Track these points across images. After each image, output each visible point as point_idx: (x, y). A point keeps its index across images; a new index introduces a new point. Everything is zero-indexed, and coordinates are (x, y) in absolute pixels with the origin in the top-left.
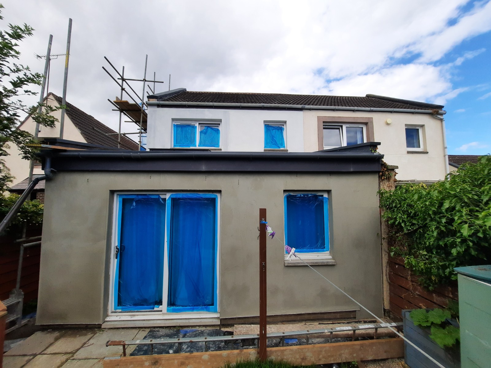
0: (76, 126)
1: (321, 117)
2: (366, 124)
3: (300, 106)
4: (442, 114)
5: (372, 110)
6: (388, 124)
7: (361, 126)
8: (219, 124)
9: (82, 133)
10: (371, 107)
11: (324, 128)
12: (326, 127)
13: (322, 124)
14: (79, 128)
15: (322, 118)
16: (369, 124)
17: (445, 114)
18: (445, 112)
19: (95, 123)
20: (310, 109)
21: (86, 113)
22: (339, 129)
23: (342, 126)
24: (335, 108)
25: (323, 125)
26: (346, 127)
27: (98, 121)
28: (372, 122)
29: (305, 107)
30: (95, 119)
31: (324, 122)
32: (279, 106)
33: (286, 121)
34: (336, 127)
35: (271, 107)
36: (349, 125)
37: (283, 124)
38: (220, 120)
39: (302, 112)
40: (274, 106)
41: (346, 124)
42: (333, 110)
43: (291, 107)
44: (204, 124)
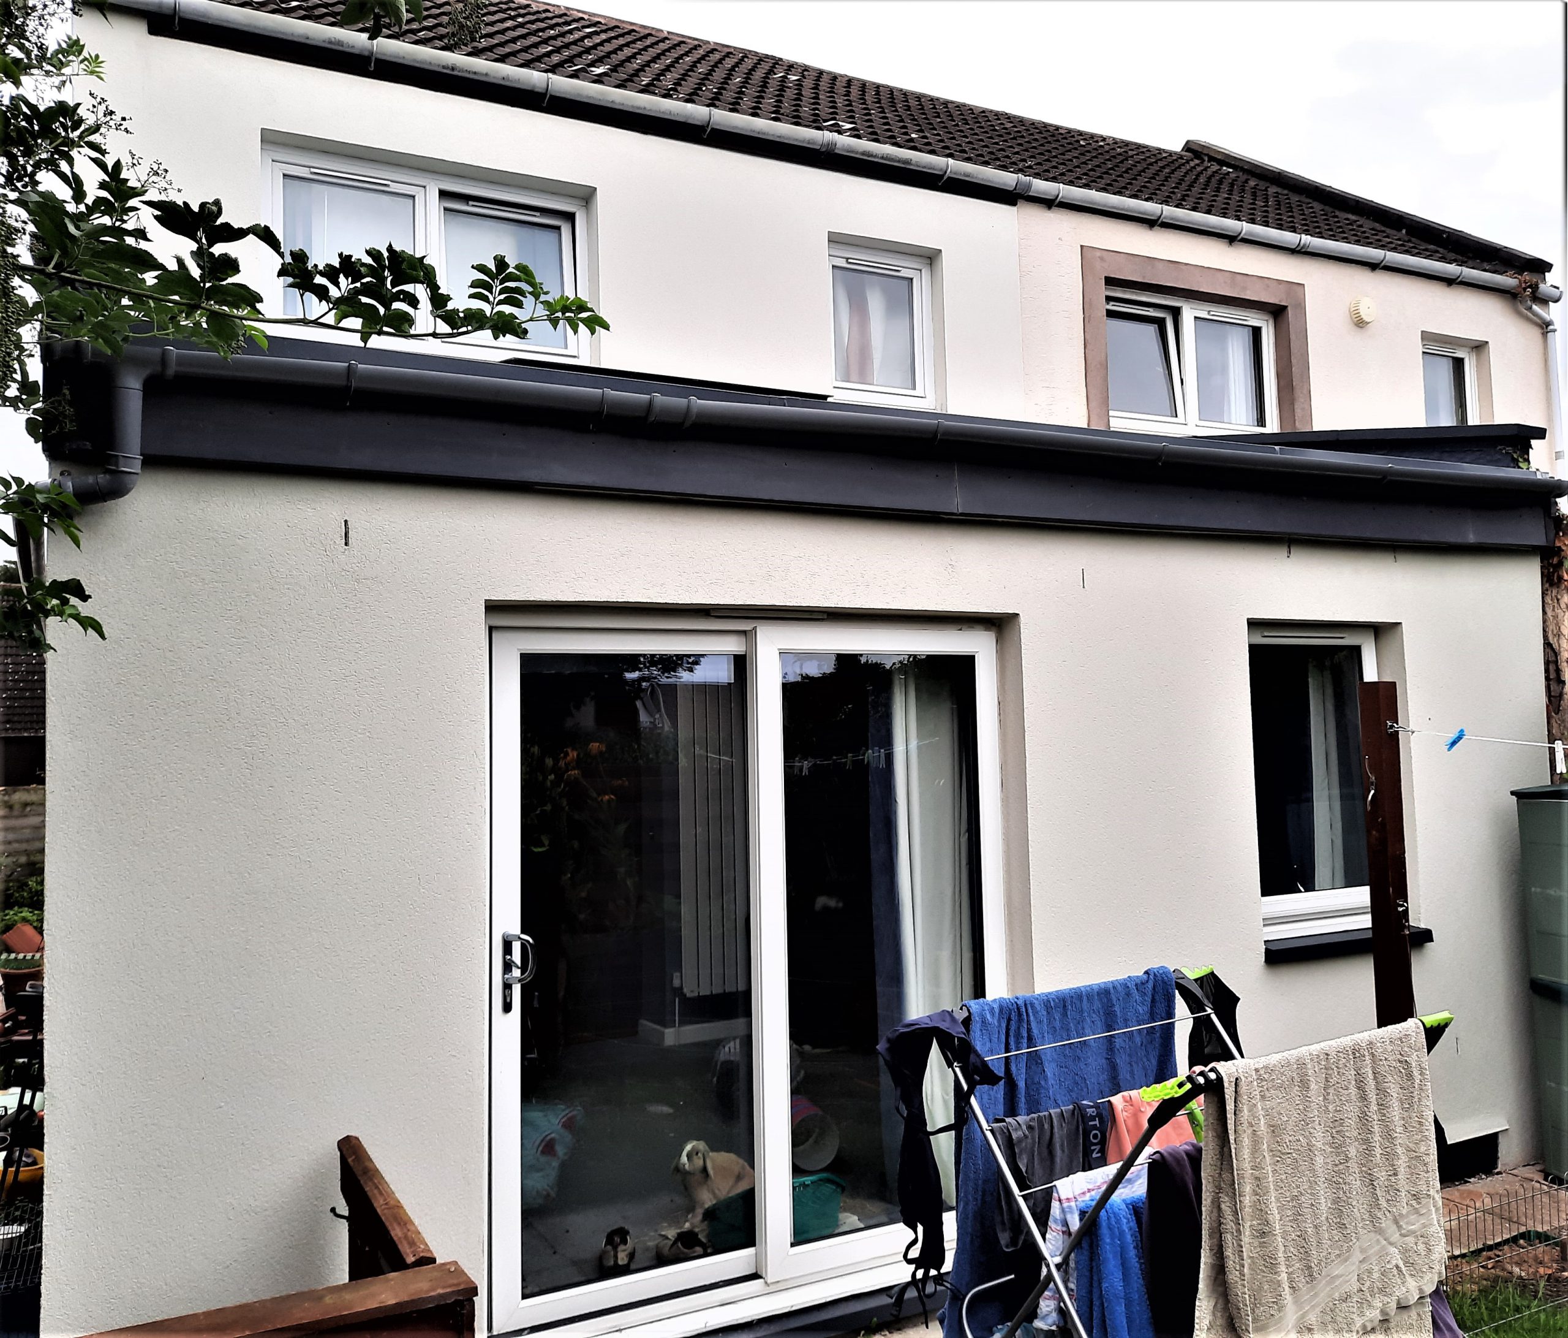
1: (1098, 254)
2: (1277, 312)
3: (1007, 179)
4: (1544, 301)
5: (1305, 247)
6: (1360, 323)
7: (1254, 319)
10: (1303, 230)
11: (1111, 314)
12: (1120, 308)
13: (1103, 291)
15: (1103, 259)
16: (1289, 315)
17: (1556, 301)
18: (1556, 292)
20: (1049, 203)
22: (1165, 323)
23: (1176, 312)
25: (1109, 299)
26: (1195, 317)
28: (1301, 307)
29: (1029, 186)
31: (1110, 282)
32: (908, 162)
34: (1152, 313)
35: (870, 159)
36: (1209, 312)
37: (920, 268)
38: (586, 196)
39: (1014, 209)
40: (882, 158)
41: (1196, 304)
42: (1151, 223)
43: (967, 179)
44: (471, 203)
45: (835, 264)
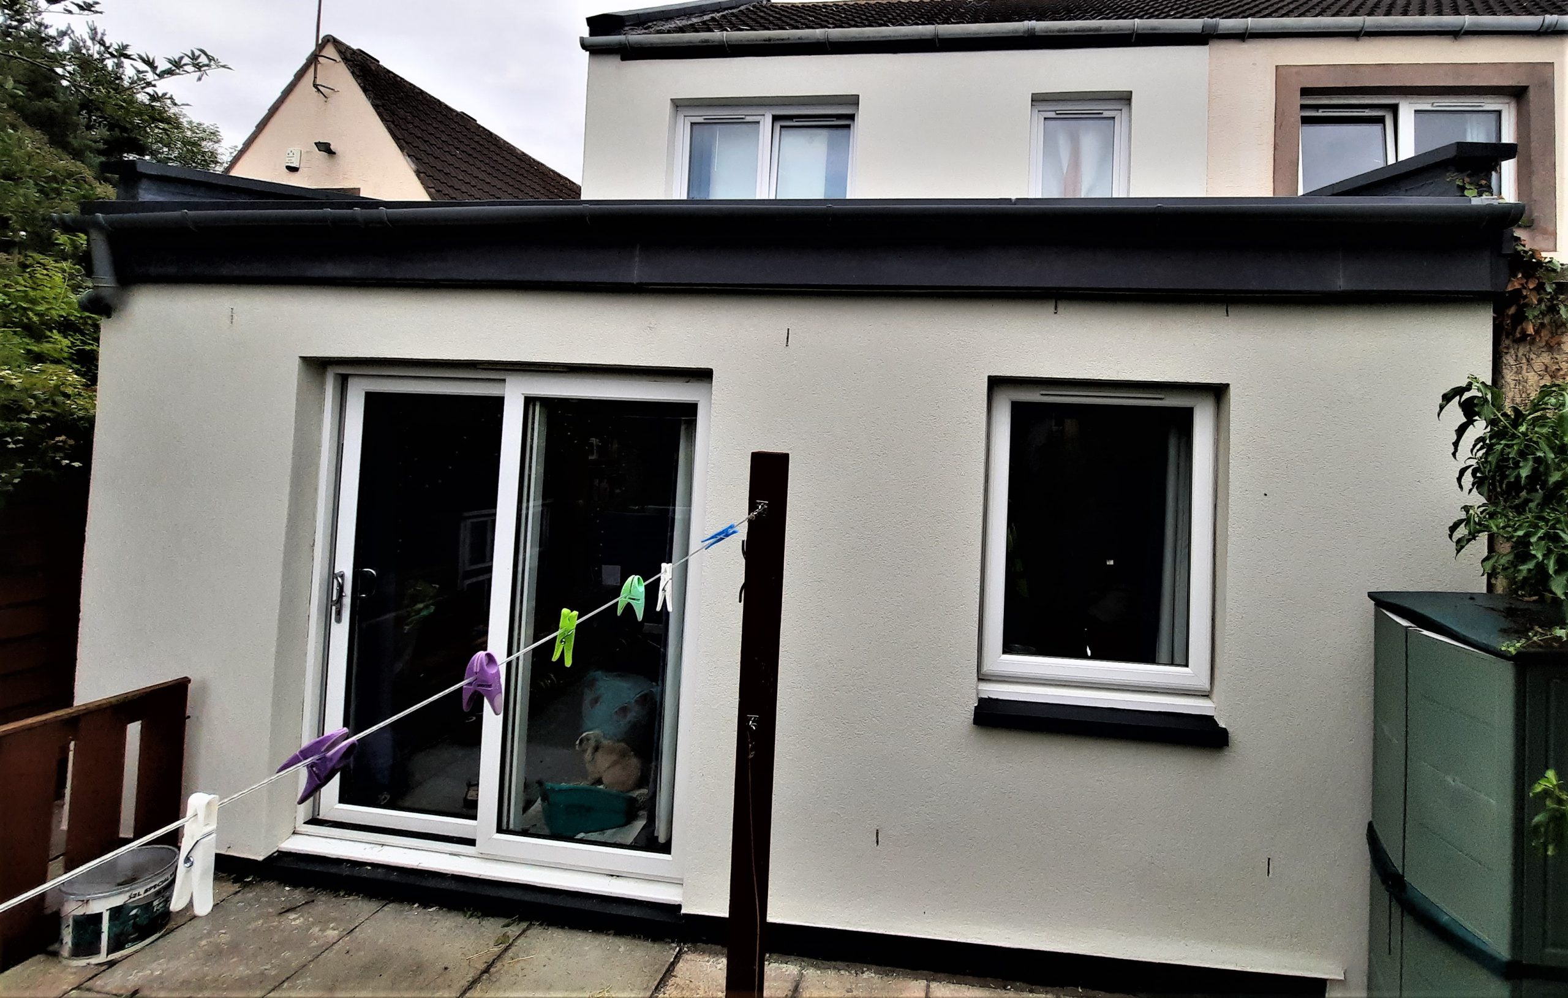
0: (401, 148)
1: (1295, 70)
2: (1518, 94)
3: (1194, 25)
5: (1549, 27)
7: (1490, 104)
8: (852, 117)
9: (418, 173)
10: (1545, 11)
11: (1306, 121)
12: (1320, 113)
13: (1298, 100)
14: (409, 156)
15: (1298, 73)
16: (1532, 94)
19: (477, 138)
20: (1243, 36)
21: (446, 106)
22: (1381, 120)
23: (1394, 109)
24: (1361, 24)
25: (1304, 107)
26: (1416, 111)
27: (491, 133)
28: (1547, 85)
29: (1216, 26)
30: (479, 126)
31: (1305, 92)
32: (1098, 29)
33: (1131, 92)
34: (1367, 113)
35: (1066, 34)
36: (1433, 103)
37: (1120, 108)
38: (853, 101)
39: (1206, 48)
40: (1076, 31)
41: (1415, 99)
42: (1355, 35)
43: (1154, 32)
44: (794, 120)
45: (1046, 117)
